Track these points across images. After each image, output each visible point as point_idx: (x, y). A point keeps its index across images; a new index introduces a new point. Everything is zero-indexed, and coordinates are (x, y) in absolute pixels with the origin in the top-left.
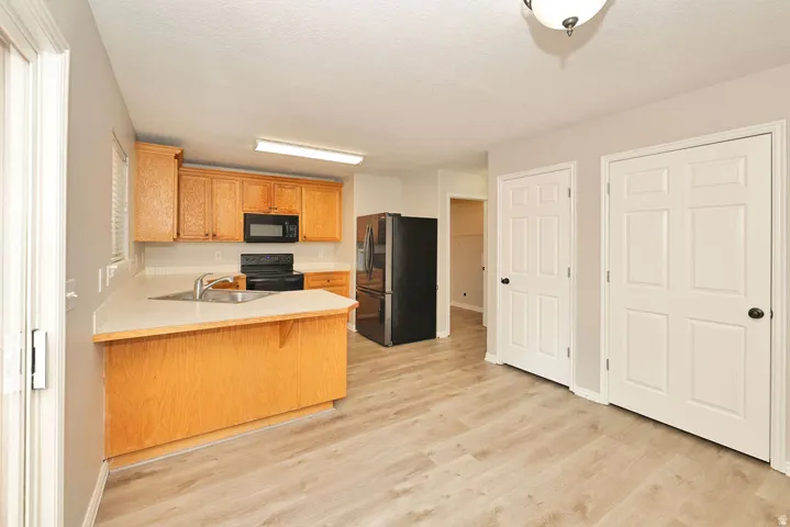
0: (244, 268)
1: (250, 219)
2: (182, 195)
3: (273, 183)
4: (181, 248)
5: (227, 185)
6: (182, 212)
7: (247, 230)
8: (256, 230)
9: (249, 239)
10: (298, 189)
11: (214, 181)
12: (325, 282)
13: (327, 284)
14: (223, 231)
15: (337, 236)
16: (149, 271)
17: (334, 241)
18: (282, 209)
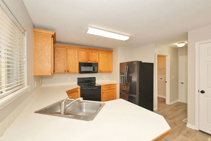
0: (79, 83)
1: (81, 64)
2: (56, 56)
3: (89, 50)
4: (56, 76)
5: (73, 51)
6: (56, 62)
7: (80, 68)
8: (83, 69)
9: (81, 72)
10: (98, 53)
11: (68, 49)
12: (108, 88)
13: (109, 89)
14: (71, 70)
15: (111, 70)
16: (44, 85)
17: (110, 72)
18: (92, 60)
